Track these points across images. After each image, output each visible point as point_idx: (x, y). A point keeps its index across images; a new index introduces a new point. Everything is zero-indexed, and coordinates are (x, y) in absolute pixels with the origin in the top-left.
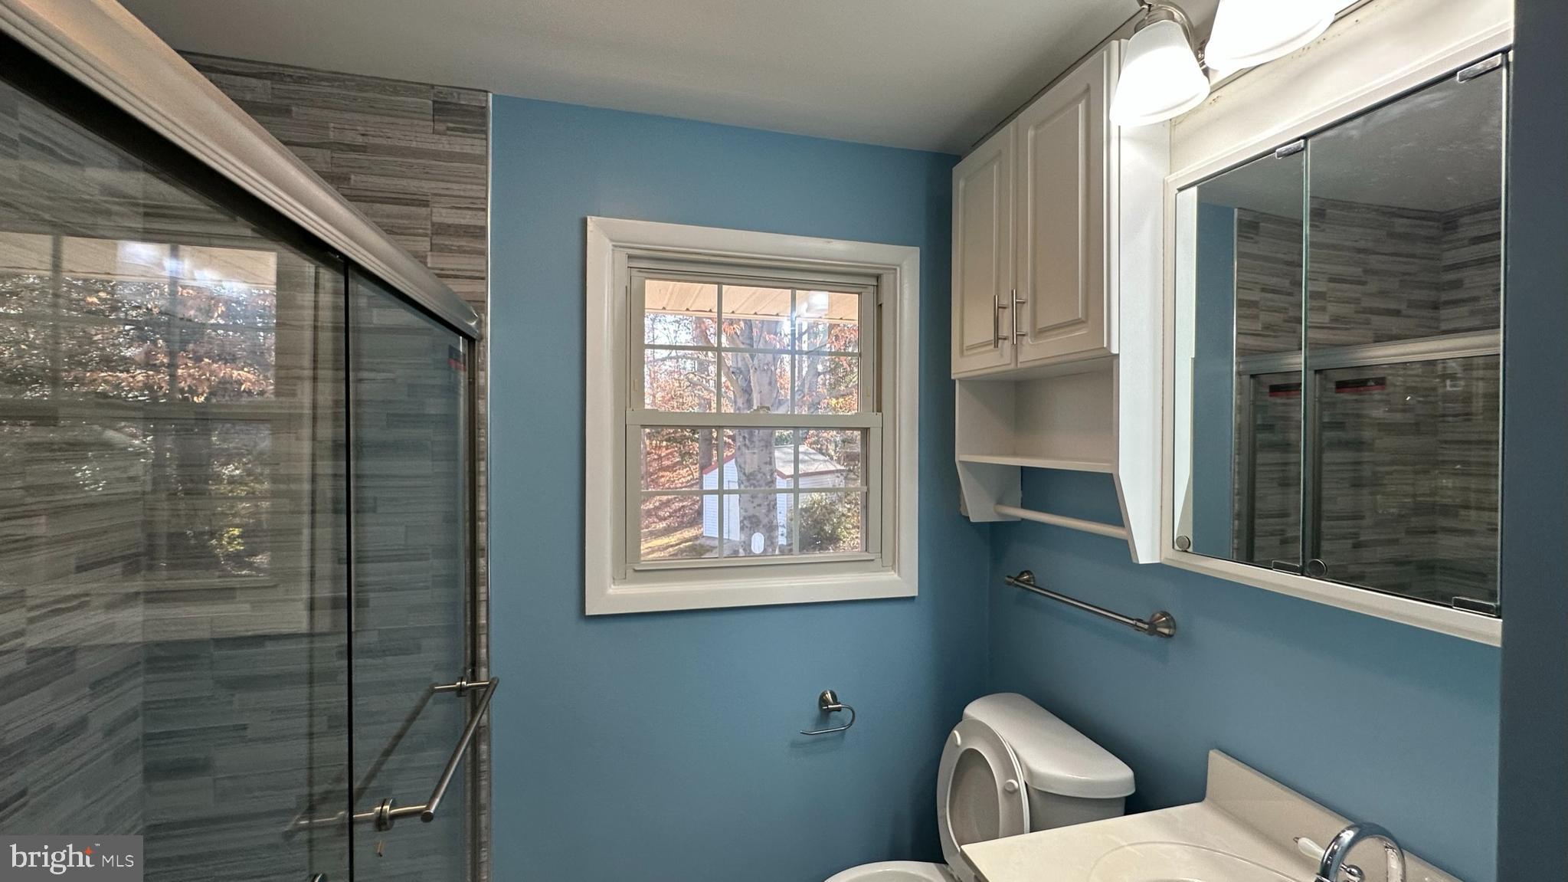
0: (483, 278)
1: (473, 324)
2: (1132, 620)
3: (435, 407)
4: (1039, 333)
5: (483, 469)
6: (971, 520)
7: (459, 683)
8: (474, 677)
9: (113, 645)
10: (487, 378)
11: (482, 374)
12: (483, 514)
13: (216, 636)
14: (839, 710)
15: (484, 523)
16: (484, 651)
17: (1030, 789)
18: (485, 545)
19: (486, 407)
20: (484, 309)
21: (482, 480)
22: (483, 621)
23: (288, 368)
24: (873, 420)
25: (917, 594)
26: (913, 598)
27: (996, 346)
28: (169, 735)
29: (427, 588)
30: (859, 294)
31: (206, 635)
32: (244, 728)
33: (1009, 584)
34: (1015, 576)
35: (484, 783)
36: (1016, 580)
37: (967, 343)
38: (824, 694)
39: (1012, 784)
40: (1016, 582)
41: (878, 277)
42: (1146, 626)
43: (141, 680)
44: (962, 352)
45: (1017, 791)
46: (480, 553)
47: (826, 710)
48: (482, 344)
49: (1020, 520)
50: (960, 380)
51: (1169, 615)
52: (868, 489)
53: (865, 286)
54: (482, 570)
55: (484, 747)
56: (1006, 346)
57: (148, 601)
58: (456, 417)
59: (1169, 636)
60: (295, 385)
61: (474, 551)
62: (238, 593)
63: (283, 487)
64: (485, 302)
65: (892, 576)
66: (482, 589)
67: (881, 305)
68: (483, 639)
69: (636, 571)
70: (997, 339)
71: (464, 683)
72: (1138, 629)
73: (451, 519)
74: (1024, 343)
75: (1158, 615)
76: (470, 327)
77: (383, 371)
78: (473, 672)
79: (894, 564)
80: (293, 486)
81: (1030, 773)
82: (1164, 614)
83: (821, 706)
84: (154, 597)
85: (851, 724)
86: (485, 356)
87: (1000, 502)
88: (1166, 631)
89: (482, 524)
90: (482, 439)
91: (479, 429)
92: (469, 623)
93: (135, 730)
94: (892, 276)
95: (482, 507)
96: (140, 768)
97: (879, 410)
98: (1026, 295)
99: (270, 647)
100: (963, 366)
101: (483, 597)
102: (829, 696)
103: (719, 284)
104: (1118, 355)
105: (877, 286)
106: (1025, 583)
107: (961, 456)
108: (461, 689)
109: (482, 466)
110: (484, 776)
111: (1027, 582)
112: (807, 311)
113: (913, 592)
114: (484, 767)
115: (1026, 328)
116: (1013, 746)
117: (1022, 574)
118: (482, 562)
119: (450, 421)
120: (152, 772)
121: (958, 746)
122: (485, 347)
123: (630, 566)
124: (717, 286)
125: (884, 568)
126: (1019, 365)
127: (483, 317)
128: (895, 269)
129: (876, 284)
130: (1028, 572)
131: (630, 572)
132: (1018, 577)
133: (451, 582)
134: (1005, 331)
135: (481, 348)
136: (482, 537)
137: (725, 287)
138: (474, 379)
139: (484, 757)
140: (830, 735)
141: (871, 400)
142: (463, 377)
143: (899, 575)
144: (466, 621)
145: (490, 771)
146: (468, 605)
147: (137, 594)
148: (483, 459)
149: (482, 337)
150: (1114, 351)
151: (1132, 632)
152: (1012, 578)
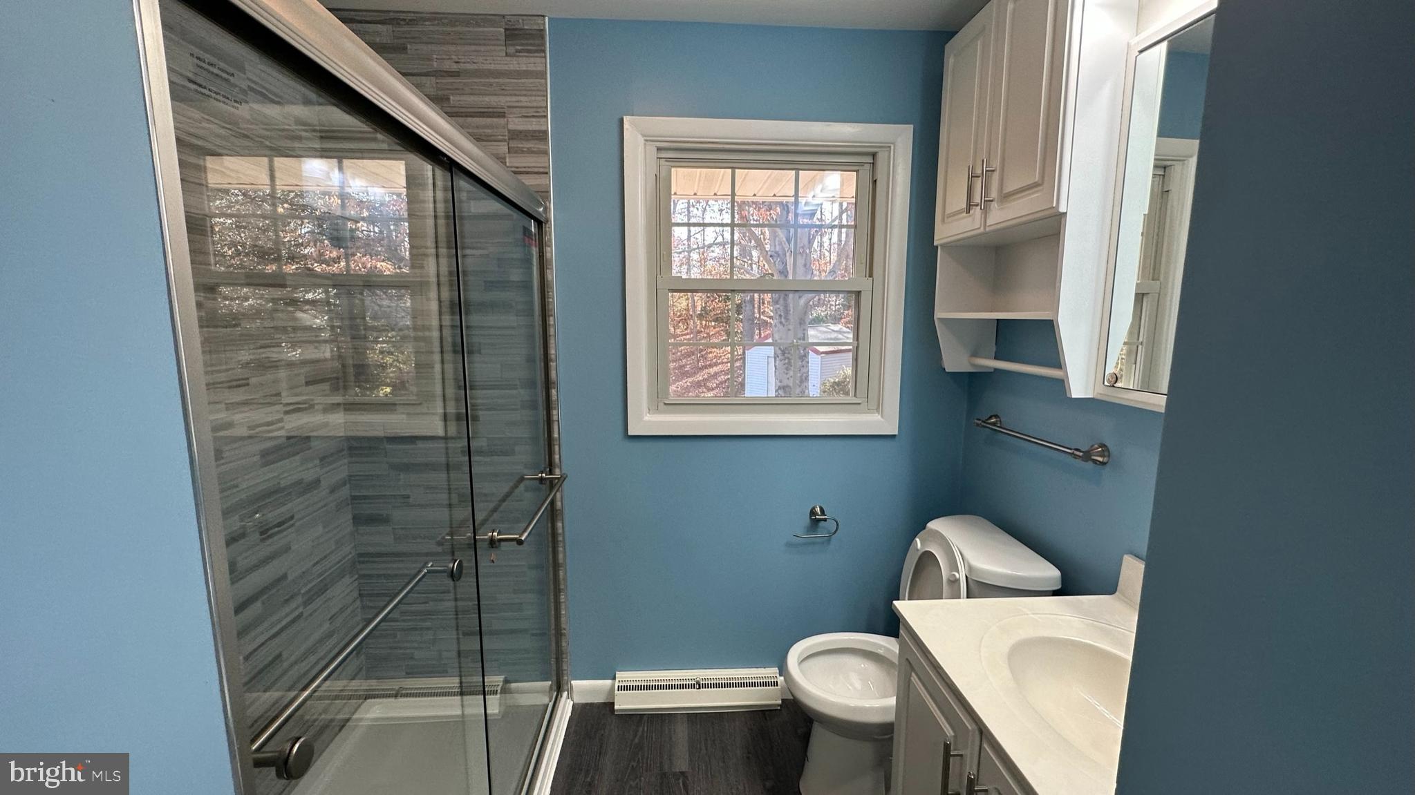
0: (547, 173)
1: (541, 209)
2: (1070, 449)
3: (516, 275)
4: (1005, 197)
5: (552, 323)
6: (947, 370)
7: (540, 475)
8: (551, 473)
9: (327, 437)
10: (552, 252)
11: (548, 249)
12: (553, 357)
13: (389, 435)
14: (825, 520)
15: (555, 364)
16: (557, 457)
17: (970, 580)
18: (555, 380)
19: (553, 275)
20: (548, 198)
21: (551, 331)
22: (556, 435)
23: (417, 248)
24: (864, 284)
25: (896, 433)
26: (894, 436)
27: (968, 211)
28: (365, 497)
29: (517, 410)
30: (857, 171)
31: (380, 433)
32: (408, 497)
33: (978, 425)
34: (984, 420)
35: (561, 549)
36: (984, 422)
37: (948, 212)
38: (814, 508)
39: (954, 575)
40: (983, 424)
41: (874, 155)
42: (1081, 454)
43: (346, 461)
44: (943, 221)
45: (957, 581)
46: (552, 385)
47: (815, 522)
48: (547, 225)
49: (992, 371)
50: (941, 245)
51: (1105, 446)
52: (858, 344)
53: (862, 164)
54: (554, 398)
55: (559, 525)
56: (977, 212)
57: (345, 410)
58: (531, 282)
59: (1103, 463)
60: (423, 260)
61: (548, 384)
62: (398, 406)
63: (420, 334)
64: (548, 192)
65: (877, 417)
66: (555, 412)
67: (875, 181)
68: (557, 448)
69: (665, 404)
70: (970, 206)
71: (544, 475)
72: (1076, 457)
73: (530, 360)
74: (992, 207)
75: (1096, 446)
76: (539, 213)
77: (480, 248)
78: (550, 470)
79: (879, 408)
80: (427, 334)
81: (971, 568)
82: (1102, 446)
83: (811, 516)
84: (349, 407)
85: (835, 532)
86: (550, 235)
87: (975, 354)
88: (1100, 459)
89: (553, 364)
90: (551, 300)
91: (548, 292)
92: (546, 436)
93: (345, 492)
94: (887, 154)
95: (552, 351)
96: (350, 516)
97: (871, 276)
98: (996, 164)
99: (420, 444)
100: (944, 233)
101: (555, 418)
102: (818, 509)
103: (733, 169)
104: (1066, 213)
105: (873, 163)
106: (993, 426)
107: (939, 314)
108: (541, 479)
109: (551, 321)
110: (561, 545)
111: (994, 424)
112: (821, 191)
113: (893, 429)
114: (560, 538)
115: (994, 194)
116: (961, 548)
117: (991, 418)
118: (554, 392)
119: (527, 286)
120: (357, 520)
121: (918, 550)
122: (550, 228)
123: (661, 402)
124: (730, 170)
125: (869, 411)
126: (988, 229)
127: (548, 204)
128: (890, 147)
129: (872, 162)
130: (996, 416)
131: (661, 405)
132: (987, 420)
133: (533, 406)
134: (977, 199)
135: (547, 229)
136: (553, 374)
137: (737, 171)
138: (543, 253)
139: (560, 531)
140: (818, 540)
141: (863, 268)
142: (535, 251)
143: (882, 417)
144: (544, 435)
145: (564, 541)
146: (546, 423)
147: (339, 404)
148: (552, 315)
149: (547, 221)
150: (1062, 209)
151: (1070, 459)
152: (980, 420)
